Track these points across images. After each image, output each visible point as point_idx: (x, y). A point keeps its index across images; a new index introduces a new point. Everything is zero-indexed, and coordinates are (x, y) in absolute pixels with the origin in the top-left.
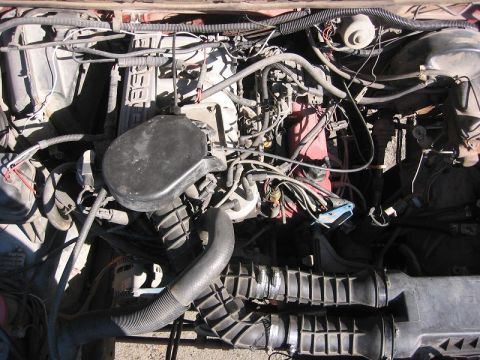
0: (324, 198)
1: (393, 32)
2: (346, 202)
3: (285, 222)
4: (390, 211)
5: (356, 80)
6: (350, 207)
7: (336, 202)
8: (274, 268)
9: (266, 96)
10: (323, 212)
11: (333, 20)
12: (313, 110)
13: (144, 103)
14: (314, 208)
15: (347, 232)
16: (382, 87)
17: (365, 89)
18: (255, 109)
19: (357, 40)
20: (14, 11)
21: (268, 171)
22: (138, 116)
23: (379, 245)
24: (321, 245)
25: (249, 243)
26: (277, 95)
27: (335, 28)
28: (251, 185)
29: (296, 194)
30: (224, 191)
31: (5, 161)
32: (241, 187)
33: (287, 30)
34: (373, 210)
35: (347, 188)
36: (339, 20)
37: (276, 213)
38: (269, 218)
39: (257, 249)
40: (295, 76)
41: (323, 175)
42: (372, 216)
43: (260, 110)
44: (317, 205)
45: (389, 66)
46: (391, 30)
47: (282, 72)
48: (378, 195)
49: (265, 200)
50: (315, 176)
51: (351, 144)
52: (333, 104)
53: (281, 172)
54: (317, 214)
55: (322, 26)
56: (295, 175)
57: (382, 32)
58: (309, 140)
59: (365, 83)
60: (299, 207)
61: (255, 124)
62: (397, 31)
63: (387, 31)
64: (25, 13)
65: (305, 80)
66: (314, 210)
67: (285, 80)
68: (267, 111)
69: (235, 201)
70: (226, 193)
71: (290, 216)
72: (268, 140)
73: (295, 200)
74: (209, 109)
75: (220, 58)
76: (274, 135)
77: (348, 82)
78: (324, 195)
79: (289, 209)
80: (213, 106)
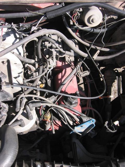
0: (77, 116)
1: (113, 18)
2: (91, 118)
3: (54, 133)
4: (117, 123)
5: (93, 47)
6: (93, 121)
7: (85, 119)
8: (46, 163)
9: (40, 57)
10: (77, 125)
11: (78, 10)
12: (69, 66)
14: (71, 123)
15: (92, 137)
16: (108, 50)
17: (98, 52)
18: (34, 65)
19: (92, 21)
21: (42, 101)
23: (111, 144)
24: (77, 145)
25: (32, 146)
26: (47, 56)
27: (79, 14)
28: (31, 110)
29: (60, 115)
30: (14, 114)
32: (25, 111)
33: (51, 15)
34: (107, 123)
35: (91, 110)
36: (81, 10)
37: (48, 127)
38: (45, 130)
39: (38, 150)
40: (57, 45)
41: (76, 103)
42: (107, 126)
43: (37, 65)
44: (73, 121)
45: (112, 38)
46: (112, 16)
47: (49, 43)
48: (109, 114)
49: (41, 119)
50: (71, 104)
51: (92, 85)
52: (80, 61)
53: (50, 102)
54: (73, 127)
55: (72, 14)
56: (59, 103)
57: (107, 18)
58: (67, 82)
59: (98, 48)
60: (62, 123)
61: (34, 74)
62: (115, 17)
63: (109, 17)
65: (63, 47)
66: (72, 124)
67: (51, 47)
68: (41, 65)
69: (21, 120)
70: (15, 116)
71: (57, 128)
72: (42, 83)
73: (59, 119)
74: (3, 62)
75: (12, 35)
76: (46, 80)
77: (88, 48)
78: (77, 114)
79: (56, 124)
80: (5, 61)
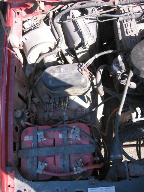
13: (135, 34)
20: (66, 6)
22: (134, 40)
31: (80, 66)
64: (71, 6)
